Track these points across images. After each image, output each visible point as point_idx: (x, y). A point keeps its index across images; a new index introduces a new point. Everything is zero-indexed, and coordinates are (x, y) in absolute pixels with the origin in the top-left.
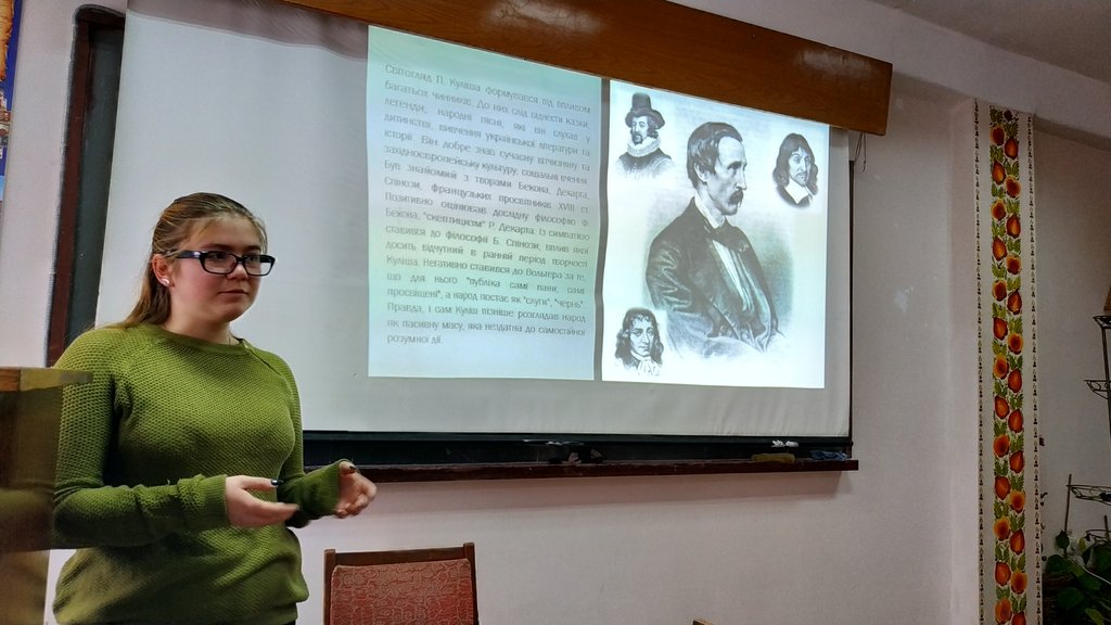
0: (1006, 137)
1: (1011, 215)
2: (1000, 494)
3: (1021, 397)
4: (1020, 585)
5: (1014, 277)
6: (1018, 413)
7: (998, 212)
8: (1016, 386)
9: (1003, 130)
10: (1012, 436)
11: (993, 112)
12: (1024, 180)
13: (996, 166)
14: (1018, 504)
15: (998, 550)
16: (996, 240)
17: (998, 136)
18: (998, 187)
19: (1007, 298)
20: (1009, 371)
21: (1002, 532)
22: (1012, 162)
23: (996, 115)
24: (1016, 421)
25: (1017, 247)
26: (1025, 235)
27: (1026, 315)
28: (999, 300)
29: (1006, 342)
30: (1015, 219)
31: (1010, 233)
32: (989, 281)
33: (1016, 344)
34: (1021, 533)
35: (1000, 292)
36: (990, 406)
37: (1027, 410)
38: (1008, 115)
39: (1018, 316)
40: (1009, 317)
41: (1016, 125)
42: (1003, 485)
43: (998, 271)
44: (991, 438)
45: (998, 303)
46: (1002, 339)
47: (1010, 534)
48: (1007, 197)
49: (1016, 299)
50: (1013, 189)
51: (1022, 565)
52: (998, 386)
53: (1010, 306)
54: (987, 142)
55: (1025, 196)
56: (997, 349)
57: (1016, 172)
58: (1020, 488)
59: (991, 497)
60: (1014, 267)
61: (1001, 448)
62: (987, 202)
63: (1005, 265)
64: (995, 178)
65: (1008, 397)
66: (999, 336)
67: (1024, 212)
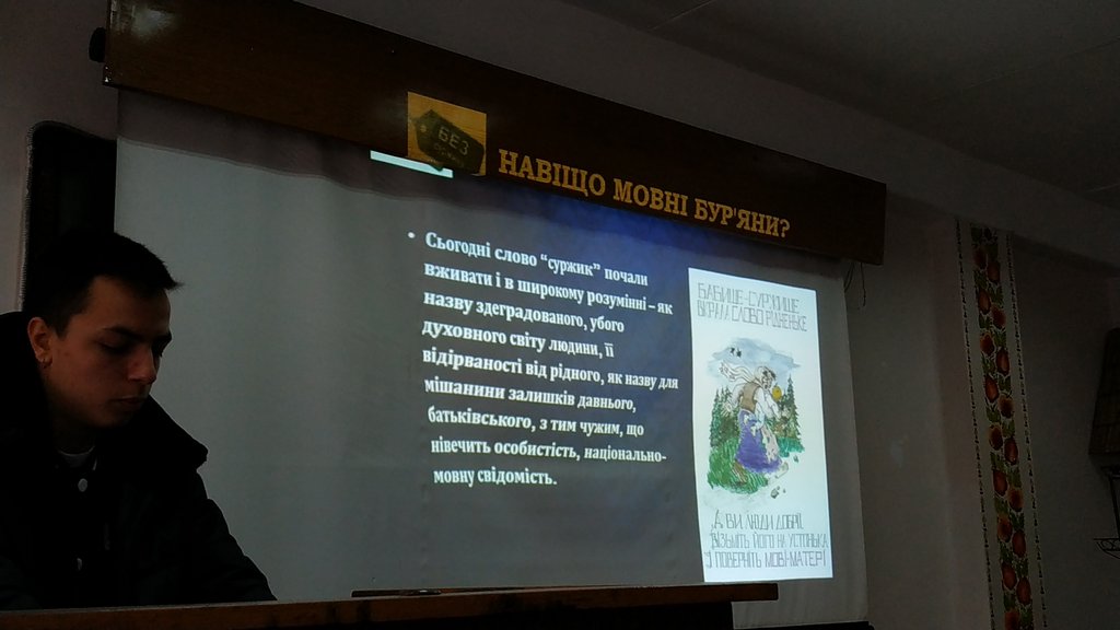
0: (988, 259)
1: (1000, 348)
3: (1026, 564)
5: (1008, 421)
6: (1025, 582)
7: (987, 346)
8: (1020, 549)
9: (985, 249)
10: (1021, 610)
11: (974, 230)
12: (1009, 308)
13: (981, 294)
16: (987, 377)
17: (980, 259)
18: (985, 317)
19: (1004, 446)
20: (1011, 530)
22: (995, 288)
23: (976, 234)
24: (1024, 591)
25: (1007, 385)
26: (1014, 373)
27: (1023, 464)
28: (996, 448)
29: (1006, 498)
30: (1003, 354)
31: (1000, 371)
32: (985, 425)
33: (1016, 500)
35: (996, 439)
36: (998, 576)
37: (1033, 578)
38: (987, 232)
39: (1016, 466)
40: (1006, 469)
41: (996, 245)
43: (992, 415)
44: (1001, 613)
45: (996, 452)
46: (1003, 494)
48: (994, 328)
49: (1012, 446)
50: (999, 319)
52: (1003, 550)
53: (1007, 456)
54: (970, 265)
55: (1011, 327)
56: (1000, 506)
57: (999, 298)
60: (1007, 410)
61: (1013, 625)
62: (975, 336)
63: (998, 405)
64: (980, 307)
65: (1014, 564)
66: (1000, 491)
67: (1011, 347)
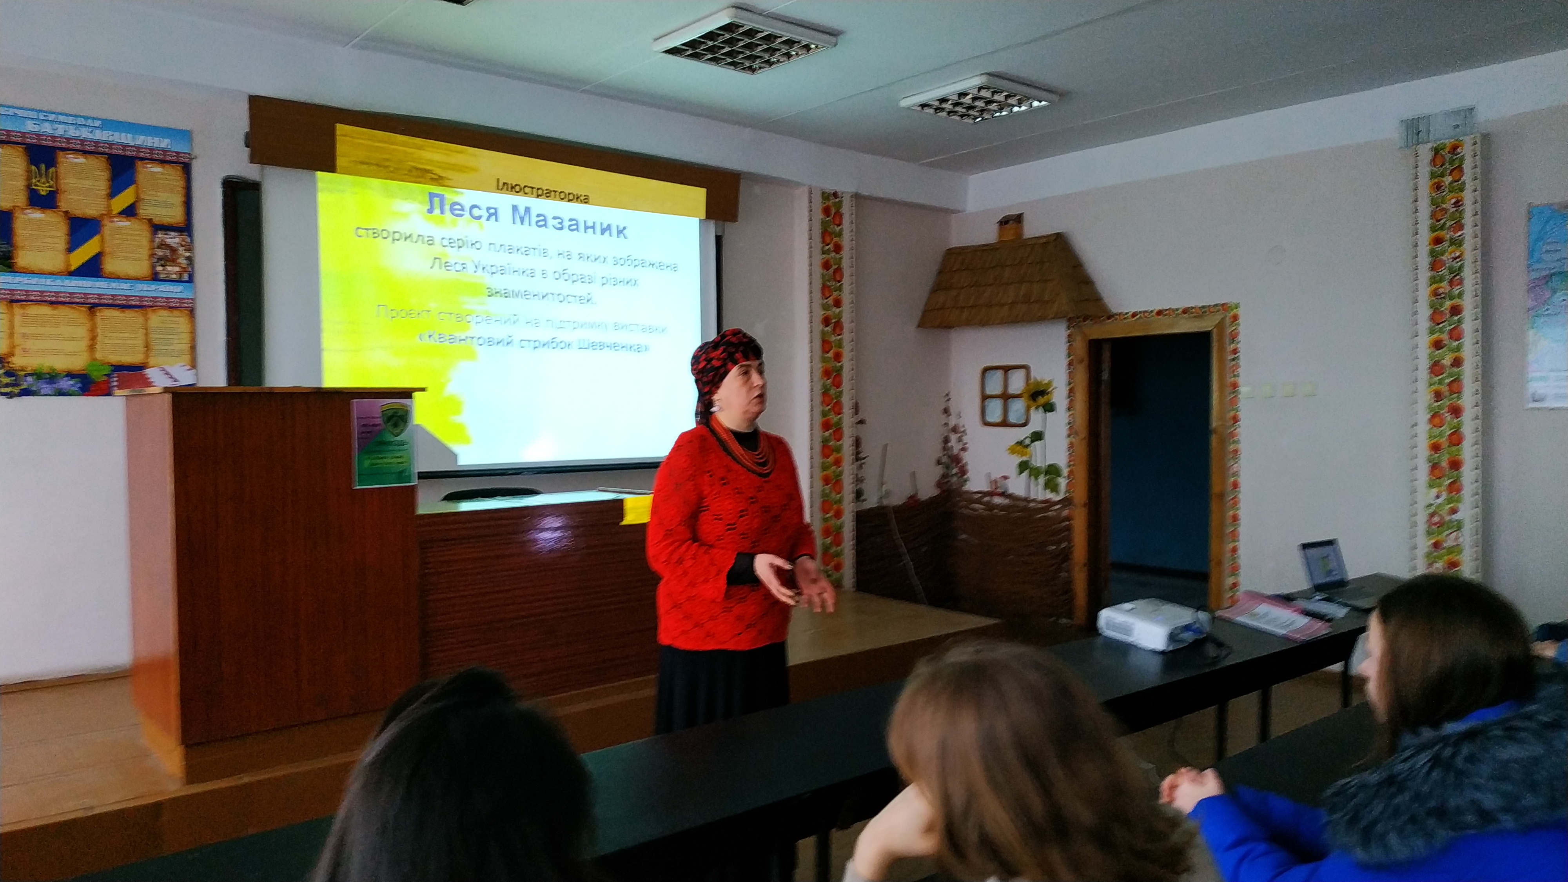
0: (833, 211)
1: (836, 266)
2: (825, 455)
3: (841, 392)
4: (838, 514)
5: (837, 310)
6: (839, 404)
7: (827, 265)
8: (838, 384)
9: (831, 206)
10: (834, 418)
11: (823, 193)
12: (847, 241)
13: (825, 233)
14: (838, 462)
15: (823, 491)
16: (824, 285)
17: (827, 211)
18: (827, 248)
19: (832, 325)
20: (833, 375)
21: (826, 480)
22: (838, 229)
23: (825, 196)
24: (837, 408)
25: (840, 289)
26: (846, 281)
27: (846, 336)
28: (826, 326)
29: (830, 355)
30: (839, 270)
31: (835, 280)
32: (819, 313)
33: (838, 357)
34: (840, 481)
35: (826, 321)
36: (818, 399)
37: (847, 402)
38: (835, 195)
39: (839, 337)
40: (833, 338)
41: (841, 202)
42: (827, 449)
43: (825, 307)
44: (819, 420)
45: (826, 329)
46: (828, 352)
47: (832, 482)
48: (833, 254)
49: (838, 326)
50: (838, 248)
51: (840, 501)
52: (824, 386)
53: (834, 331)
54: (818, 215)
55: (846, 253)
56: (824, 360)
57: (840, 234)
58: (839, 449)
59: (818, 460)
60: (838, 303)
61: (826, 426)
62: (818, 259)
63: (830, 301)
64: (824, 242)
65: (832, 392)
66: (825, 351)
67: (846, 264)
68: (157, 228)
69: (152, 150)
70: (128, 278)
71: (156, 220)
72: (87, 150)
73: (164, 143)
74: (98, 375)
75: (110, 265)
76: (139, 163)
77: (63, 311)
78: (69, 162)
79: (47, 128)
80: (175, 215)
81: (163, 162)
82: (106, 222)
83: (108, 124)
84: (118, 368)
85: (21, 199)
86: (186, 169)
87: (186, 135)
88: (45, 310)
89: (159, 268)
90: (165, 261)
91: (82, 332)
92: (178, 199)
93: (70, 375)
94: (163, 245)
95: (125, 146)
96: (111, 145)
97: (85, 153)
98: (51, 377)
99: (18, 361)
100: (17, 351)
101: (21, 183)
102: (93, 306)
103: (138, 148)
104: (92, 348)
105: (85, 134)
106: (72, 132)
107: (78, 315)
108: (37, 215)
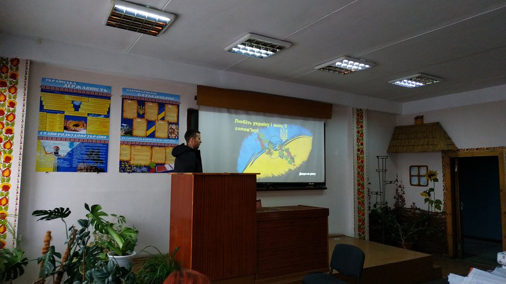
1: (361, 132)
2: (359, 195)
3: (364, 174)
4: (363, 215)
5: (362, 147)
6: (363, 177)
7: (358, 132)
8: (362, 171)
9: (360, 114)
10: (361, 182)
11: (357, 110)
12: (364, 124)
13: (358, 122)
14: (363, 197)
15: (358, 207)
16: (357, 138)
17: (358, 115)
18: (358, 127)
19: (360, 151)
20: (361, 168)
21: (359, 203)
24: (363, 179)
25: (363, 140)
26: (364, 137)
27: (365, 155)
28: (358, 152)
29: (360, 161)
30: (362, 134)
31: (361, 137)
32: (356, 148)
33: (362, 162)
34: (364, 203)
35: (358, 150)
36: (356, 176)
37: (365, 176)
38: (361, 110)
39: (363, 155)
40: (361, 156)
41: (362, 112)
42: (359, 193)
43: (358, 145)
44: (356, 182)
47: (361, 203)
48: (360, 129)
49: (362, 151)
50: (362, 127)
51: (364, 210)
52: (358, 171)
53: (361, 153)
54: (355, 116)
55: (364, 128)
56: (358, 163)
57: (362, 122)
58: (363, 193)
59: (357, 196)
60: (362, 144)
61: (359, 185)
62: (355, 130)
63: (360, 144)
64: (357, 125)
65: (361, 174)
66: (358, 160)
67: (364, 132)
68: (170, 123)
69: (169, 101)
70: (161, 138)
71: (169, 121)
72: (153, 101)
73: (173, 99)
74: (152, 166)
75: (157, 134)
76: (166, 105)
77: (144, 148)
78: (149, 105)
79: (143, 95)
80: (174, 120)
81: (172, 104)
82: (157, 122)
83: (159, 94)
84: (158, 164)
85: (136, 115)
86: (178, 106)
87: (178, 97)
88: (140, 147)
89: (170, 135)
90: (171, 133)
91: (149, 154)
92: (176, 115)
93: (145, 166)
94: (171, 128)
95: (163, 100)
96: (159, 100)
97: (152, 102)
98: (140, 167)
99: (132, 162)
100: (132, 159)
101: (136, 111)
102: (152, 146)
103: (166, 100)
104: (151, 158)
105: (152, 97)
106: (149, 96)
107: (148, 149)
108: (139, 120)
